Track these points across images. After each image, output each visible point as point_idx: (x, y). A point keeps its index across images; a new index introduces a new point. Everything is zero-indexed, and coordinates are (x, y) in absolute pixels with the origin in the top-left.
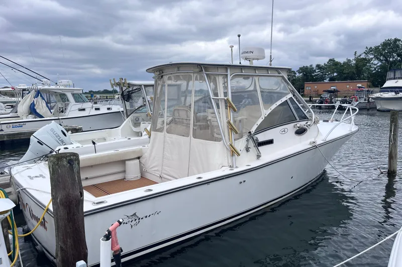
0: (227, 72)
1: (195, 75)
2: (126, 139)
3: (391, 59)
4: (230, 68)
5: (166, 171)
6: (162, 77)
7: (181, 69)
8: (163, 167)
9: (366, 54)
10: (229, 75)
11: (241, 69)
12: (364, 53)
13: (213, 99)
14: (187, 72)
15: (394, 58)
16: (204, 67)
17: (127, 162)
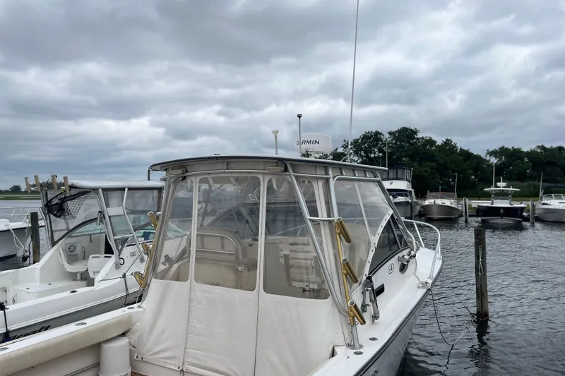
0: (327, 174)
1: (267, 178)
2: (68, 293)
3: (372, 156)
4: (332, 168)
5: (195, 358)
6: (184, 178)
7: (231, 166)
8: (188, 350)
9: (345, 148)
10: (331, 180)
11: (341, 169)
12: (343, 147)
13: (310, 220)
14: (249, 173)
15: (375, 154)
16: (291, 165)
17: (106, 346)
